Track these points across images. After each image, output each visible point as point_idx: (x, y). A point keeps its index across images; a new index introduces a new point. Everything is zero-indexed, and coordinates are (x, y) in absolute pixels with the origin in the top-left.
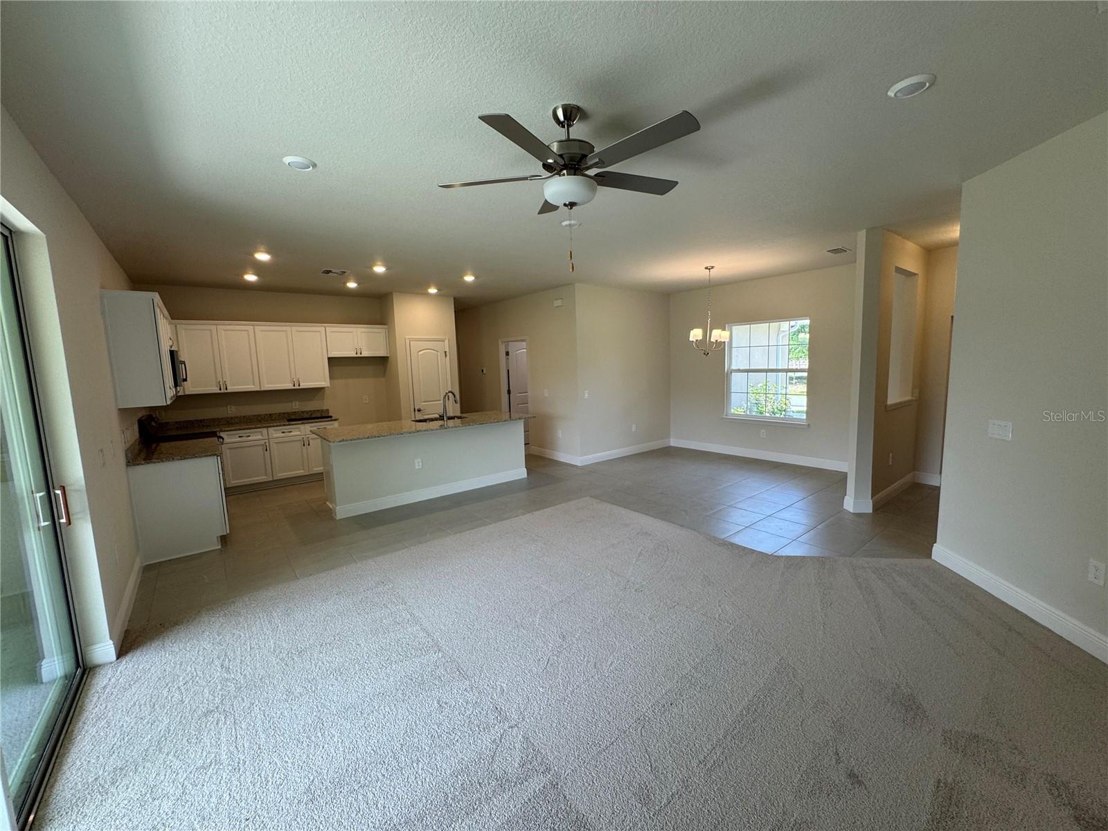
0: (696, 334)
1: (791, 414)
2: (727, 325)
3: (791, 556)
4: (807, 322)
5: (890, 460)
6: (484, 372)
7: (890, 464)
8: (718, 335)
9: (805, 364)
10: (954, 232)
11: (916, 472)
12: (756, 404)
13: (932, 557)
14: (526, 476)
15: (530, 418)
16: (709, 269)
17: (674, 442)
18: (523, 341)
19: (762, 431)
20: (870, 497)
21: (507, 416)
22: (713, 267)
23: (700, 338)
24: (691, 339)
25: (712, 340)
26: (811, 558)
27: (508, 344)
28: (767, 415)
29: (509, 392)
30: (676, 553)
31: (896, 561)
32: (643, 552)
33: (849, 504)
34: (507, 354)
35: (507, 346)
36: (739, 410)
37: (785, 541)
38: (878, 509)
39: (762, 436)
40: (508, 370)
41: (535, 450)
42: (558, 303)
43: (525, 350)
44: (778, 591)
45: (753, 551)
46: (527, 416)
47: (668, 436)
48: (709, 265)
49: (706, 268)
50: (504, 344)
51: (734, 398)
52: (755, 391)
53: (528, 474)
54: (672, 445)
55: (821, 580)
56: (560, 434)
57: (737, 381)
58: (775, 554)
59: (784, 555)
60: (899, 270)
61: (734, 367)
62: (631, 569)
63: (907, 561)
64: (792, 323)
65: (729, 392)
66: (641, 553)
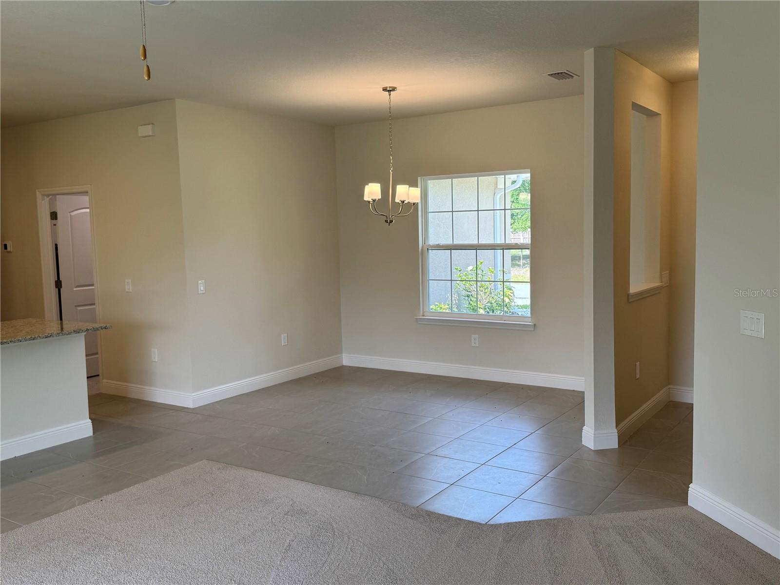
0: (372, 191)
1: (516, 310)
2: (419, 179)
3: (511, 523)
4: (527, 176)
5: (638, 371)
6: (9, 249)
7: (638, 376)
8: (405, 193)
9: (525, 237)
10: (692, 61)
11: (671, 386)
12: (468, 296)
13: (689, 504)
14: (91, 434)
15: (97, 329)
16: (389, 91)
17: (348, 359)
18: (85, 193)
19: (473, 336)
20: (615, 427)
21: (54, 326)
22: (394, 89)
23: (378, 196)
24: (366, 198)
25: (397, 200)
26: (539, 522)
27: (56, 198)
28: (482, 311)
29: (58, 284)
30: (346, 538)
31: (647, 513)
32: (294, 544)
33: (590, 438)
34: (54, 216)
35: (52, 203)
36: (443, 306)
37: (505, 501)
38: (626, 442)
39: (473, 345)
40: (56, 245)
41: (108, 385)
42: (145, 130)
43: (88, 210)
44: (494, 578)
45: (459, 521)
46: (90, 326)
47: (337, 349)
48: (388, 85)
49: (385, 89)
50: (47, 199)
51: (434, 288)
52: (464, 278)
53: (95, 430)
54: (344, 364)
55: (552, 554)
56: (156, 355)
57: (436, 263)
58: (492, 522)
59: (502, 521)
60: (637, 107)
61: (432, 241)
62: (273, 574)
63: (659, 512)
64: (513, 177)
65: (425, 281)
66: (289, 545)
